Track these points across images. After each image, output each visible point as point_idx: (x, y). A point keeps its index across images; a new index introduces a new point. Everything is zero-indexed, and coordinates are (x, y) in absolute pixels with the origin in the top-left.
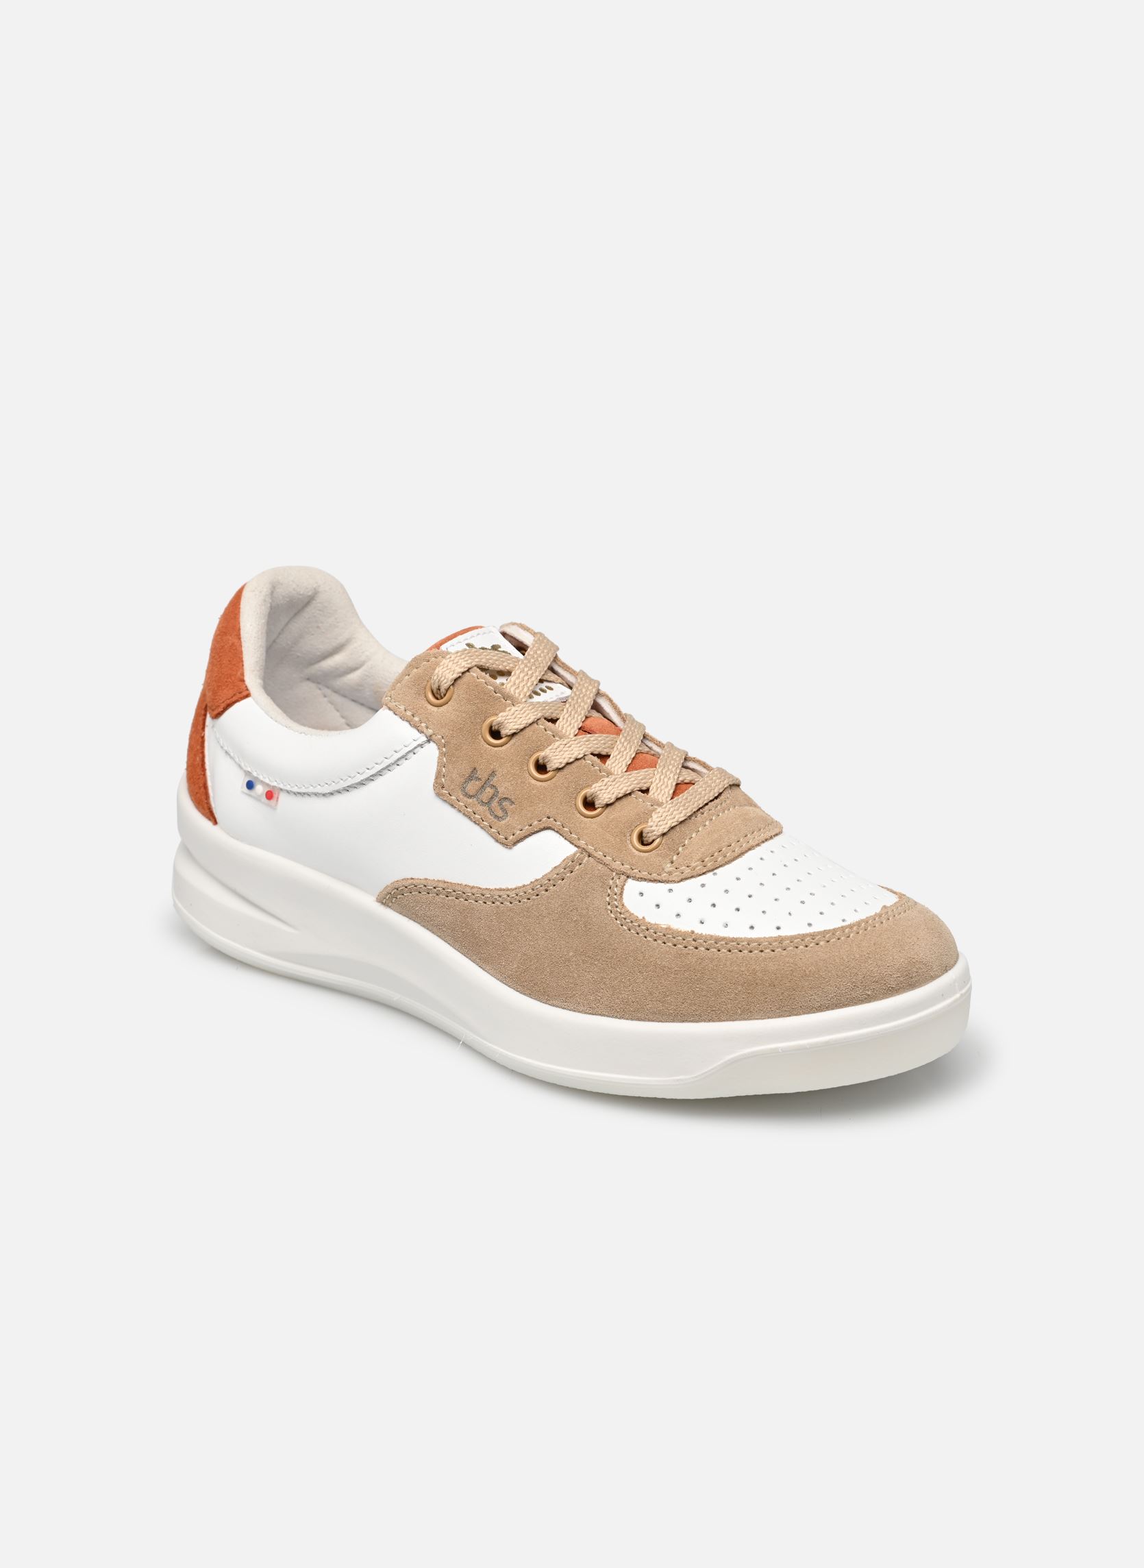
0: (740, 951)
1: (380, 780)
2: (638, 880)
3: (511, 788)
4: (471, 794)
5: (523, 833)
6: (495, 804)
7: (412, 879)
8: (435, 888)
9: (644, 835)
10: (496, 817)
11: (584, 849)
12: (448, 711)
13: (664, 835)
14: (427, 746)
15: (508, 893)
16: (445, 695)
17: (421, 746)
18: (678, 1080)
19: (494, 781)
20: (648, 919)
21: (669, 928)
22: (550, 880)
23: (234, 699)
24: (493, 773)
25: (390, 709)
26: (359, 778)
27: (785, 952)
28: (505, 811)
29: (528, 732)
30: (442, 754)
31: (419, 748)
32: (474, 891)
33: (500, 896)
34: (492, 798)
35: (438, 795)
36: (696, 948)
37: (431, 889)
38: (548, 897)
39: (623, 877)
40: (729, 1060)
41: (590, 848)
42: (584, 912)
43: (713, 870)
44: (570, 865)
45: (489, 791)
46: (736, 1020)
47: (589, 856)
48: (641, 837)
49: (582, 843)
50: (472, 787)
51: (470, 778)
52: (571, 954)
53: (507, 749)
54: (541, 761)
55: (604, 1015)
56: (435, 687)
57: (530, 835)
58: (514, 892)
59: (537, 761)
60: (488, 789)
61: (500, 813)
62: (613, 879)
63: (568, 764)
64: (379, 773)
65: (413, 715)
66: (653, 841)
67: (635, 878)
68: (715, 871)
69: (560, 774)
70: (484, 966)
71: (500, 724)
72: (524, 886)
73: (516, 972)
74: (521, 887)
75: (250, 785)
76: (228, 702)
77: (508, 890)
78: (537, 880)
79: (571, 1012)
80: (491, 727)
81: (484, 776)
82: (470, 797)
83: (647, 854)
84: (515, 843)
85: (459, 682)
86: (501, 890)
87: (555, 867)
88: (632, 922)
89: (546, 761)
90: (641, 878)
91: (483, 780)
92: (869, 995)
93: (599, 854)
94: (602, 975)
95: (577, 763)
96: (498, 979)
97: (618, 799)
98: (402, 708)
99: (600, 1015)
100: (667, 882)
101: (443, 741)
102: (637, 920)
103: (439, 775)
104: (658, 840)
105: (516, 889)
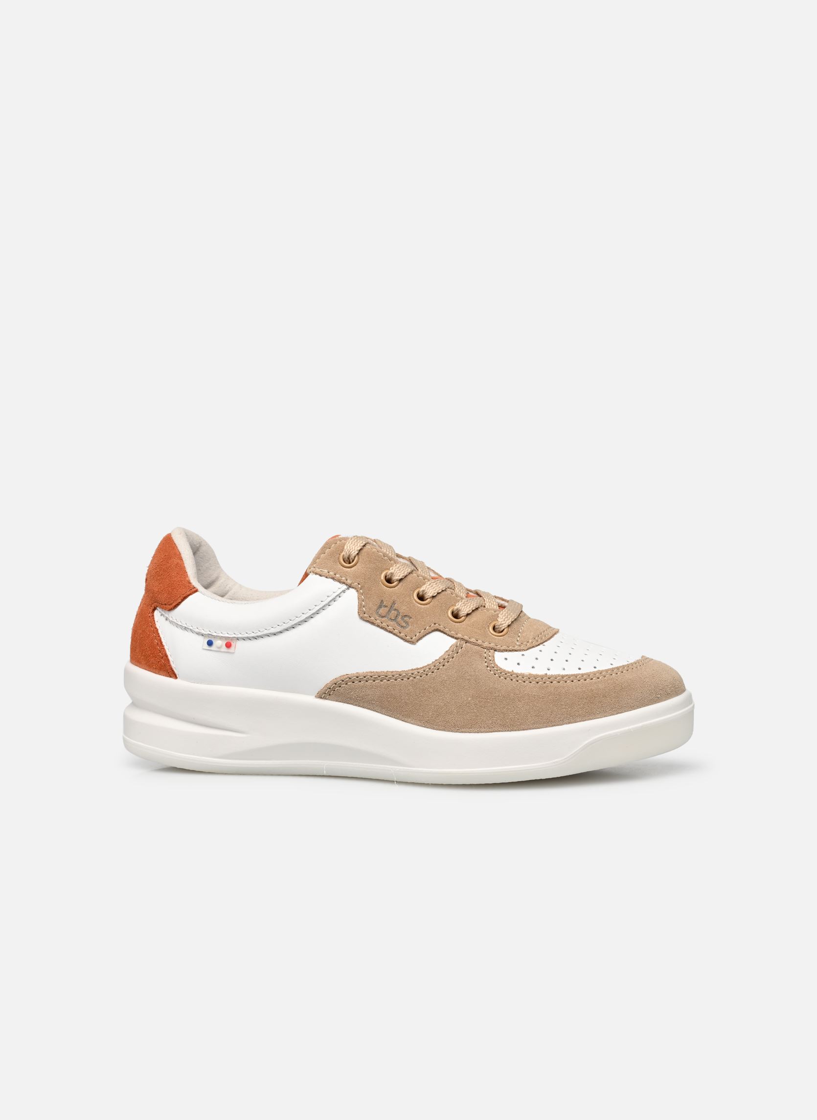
0: (579, 681)
1: (318, 617)
2: (502, 652)
3: (408, 609)
4: (383, 615)
5: (422, 634)
6: (399, 619)
7: (347, 675)
8: (365, 677)
9: (496, 627)
10: (402, 626)
11: (462, 639)
12: (358, 568)
13: (509, 626)
14: (347, 591)
15: (419, 670)
16: (353, 561)
17: (344, 591)
18: (554, 763)
19: (396, 606)
20: (515, 671)
21: (530, 674)
22: (444, 659)
23: (188, 593)
24: (394, 603)
25: (316, 574)
26: (304, 617)
27: (605, 678)
28: (407, 623)
29: (410, 578)
30: (360, 594)
31: (343, 593)
32: (393, 674)
33: (413, 674)
34: (397, 616)
35: (362, 618)
36: (552, 682)
37: (362, 678)
38: (446, 669)
39: (491, 651)
40: (584, 746)
41: (466, 637)
42: (473, 673)
43: (542, 643)
44: (455, 650)
45: (393, 613)
46: (585, 720)
47: (466, 643)
48: (494, 628)
49: (459, 635)
50: (383, 611)
51: (380, 607)
52: (469, 699)
53: (399, 588)
54: (421, 594)
55: (499, 731)
56: (346, 556)
57: (425, 635)
58: (422, 669)
59: (418, 594)
60: (393, 612)
61: (404, 624)
62: (485, 653)
63: (438, 593)
64: (317, 613)
65: (335, 574)
66: (504, 630)
67: (500, 651)
68: (544, 644)
69: (435, 600)
70: (406, 720)
71: (392, 574)
72: (428, 665)
73: (432, 717)
74: (426, 666)
75: (210, 643)
76: (184, 596)
77: (418, 669)
78: (436, 660)
79: (476, 734)
80: (386, 577)
81: (389, 604)
82: (383, 617)
83: (502, 637)
84: (418, 641)
85: (361, 552)
86: (412, 670)
87: (447, 651)
88: (506, 674)
89: (425, 592)
90: (504, 650)
91: (389, 606)
92: (658, 698)
93: (473, 640)
94: (494, 707)
95: (444, 593)
96: (419, 725)
97: (473, 611)
98: (326, 571)
99: (497, 731)
100: (520, 650)
101: (359, 586)
102: (509, 672)
103: (360, 606)
104: (506, 630)
105: (423, 667)
